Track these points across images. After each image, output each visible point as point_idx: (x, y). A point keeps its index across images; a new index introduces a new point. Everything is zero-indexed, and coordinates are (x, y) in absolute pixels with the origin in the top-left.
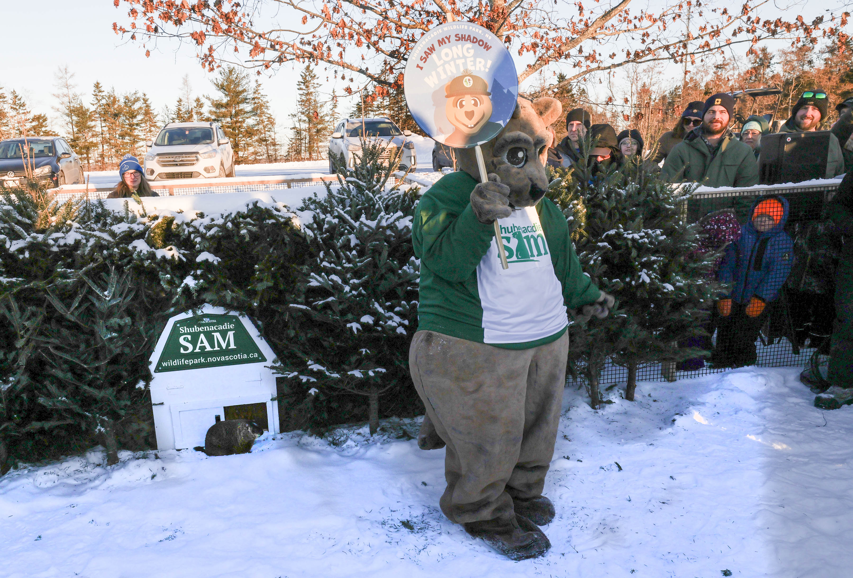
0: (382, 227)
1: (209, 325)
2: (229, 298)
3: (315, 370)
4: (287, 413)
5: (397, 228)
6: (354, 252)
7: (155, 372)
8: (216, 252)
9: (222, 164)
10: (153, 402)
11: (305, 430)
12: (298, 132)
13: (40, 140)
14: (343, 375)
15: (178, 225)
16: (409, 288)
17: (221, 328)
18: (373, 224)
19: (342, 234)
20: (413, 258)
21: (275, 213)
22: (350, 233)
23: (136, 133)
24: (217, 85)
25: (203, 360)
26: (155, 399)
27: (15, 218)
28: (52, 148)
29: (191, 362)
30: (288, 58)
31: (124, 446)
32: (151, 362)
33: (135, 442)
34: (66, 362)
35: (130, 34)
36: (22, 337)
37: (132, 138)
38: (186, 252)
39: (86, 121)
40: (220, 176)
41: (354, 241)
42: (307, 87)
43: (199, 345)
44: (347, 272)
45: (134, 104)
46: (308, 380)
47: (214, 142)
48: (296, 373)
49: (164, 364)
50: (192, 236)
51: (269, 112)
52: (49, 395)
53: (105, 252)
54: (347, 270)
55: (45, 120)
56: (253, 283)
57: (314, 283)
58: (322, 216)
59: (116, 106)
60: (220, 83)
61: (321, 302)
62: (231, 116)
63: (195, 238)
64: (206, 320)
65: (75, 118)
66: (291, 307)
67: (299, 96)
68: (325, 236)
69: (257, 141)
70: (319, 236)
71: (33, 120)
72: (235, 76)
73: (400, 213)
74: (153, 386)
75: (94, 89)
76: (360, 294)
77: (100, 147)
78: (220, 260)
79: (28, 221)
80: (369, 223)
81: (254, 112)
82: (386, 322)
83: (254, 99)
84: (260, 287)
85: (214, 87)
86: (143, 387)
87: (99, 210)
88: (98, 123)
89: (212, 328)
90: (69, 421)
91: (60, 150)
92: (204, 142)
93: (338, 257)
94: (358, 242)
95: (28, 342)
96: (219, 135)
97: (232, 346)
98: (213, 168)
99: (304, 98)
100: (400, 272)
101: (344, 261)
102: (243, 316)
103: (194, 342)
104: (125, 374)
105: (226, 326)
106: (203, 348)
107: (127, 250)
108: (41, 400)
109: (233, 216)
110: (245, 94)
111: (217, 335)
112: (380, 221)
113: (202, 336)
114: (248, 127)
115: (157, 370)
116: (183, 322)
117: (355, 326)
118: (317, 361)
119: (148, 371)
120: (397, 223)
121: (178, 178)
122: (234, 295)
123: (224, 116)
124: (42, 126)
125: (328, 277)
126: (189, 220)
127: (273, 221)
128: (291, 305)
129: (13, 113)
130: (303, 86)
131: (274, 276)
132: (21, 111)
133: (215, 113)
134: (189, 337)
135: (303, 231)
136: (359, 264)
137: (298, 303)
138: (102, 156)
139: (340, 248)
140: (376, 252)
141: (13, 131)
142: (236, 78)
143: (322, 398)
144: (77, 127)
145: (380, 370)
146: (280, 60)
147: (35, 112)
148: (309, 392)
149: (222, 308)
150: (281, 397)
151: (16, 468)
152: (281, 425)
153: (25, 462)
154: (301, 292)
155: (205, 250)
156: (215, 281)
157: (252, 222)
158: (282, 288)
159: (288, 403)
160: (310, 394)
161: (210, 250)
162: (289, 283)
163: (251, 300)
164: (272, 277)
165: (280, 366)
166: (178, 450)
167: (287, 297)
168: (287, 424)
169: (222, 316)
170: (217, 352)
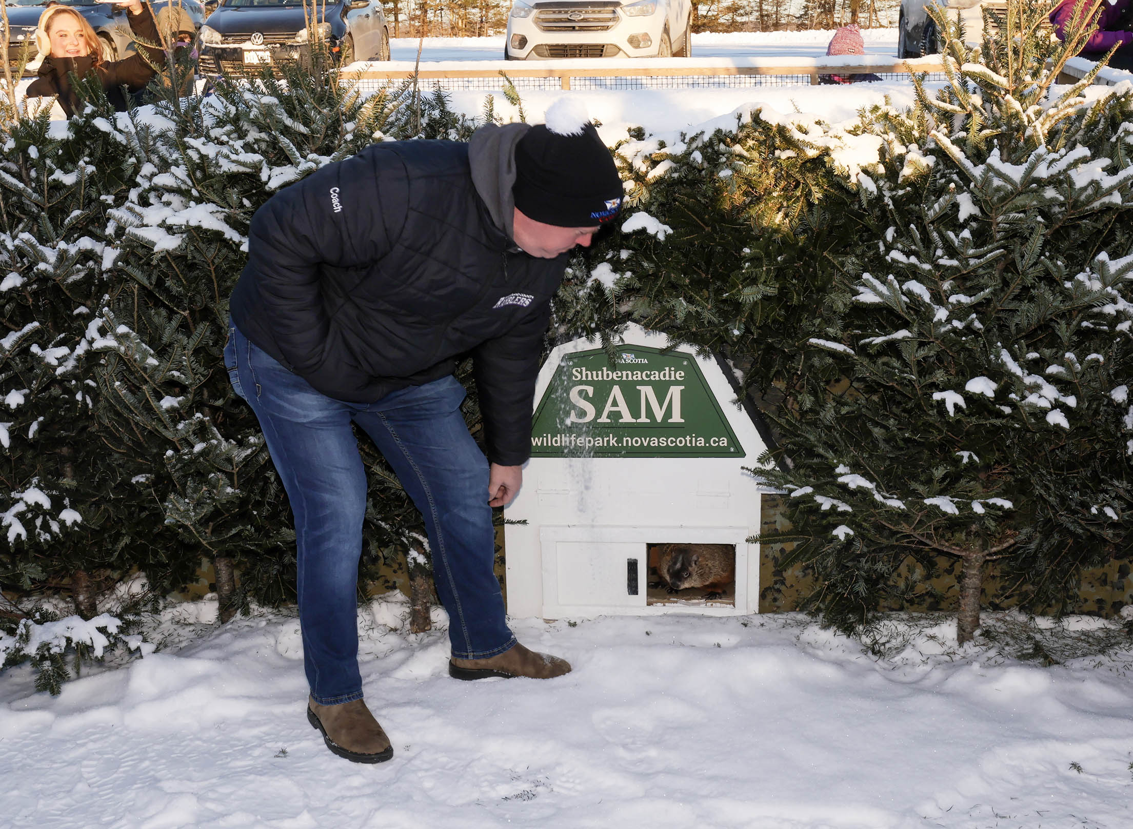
0: (1038, 181)
1: (632, 367)
2: (681, 315)
3: (852, 486)
4: (778, 573)
5: (1071, 184)
6: (966, 234)
8: (662, 212)
9: (666, 30)
10: (508, 517)
11: (813, 614)
14: (910, 505)
16: (1085, 324)
17: (656, 376)
18: (1016, 173)
19: (940, 192)
20: (1103, 256)
21: (797, 136)
22: (959, 190)
25: (613, 442)
27: (280, 121)
29: (588, 443)
40: (660, 54)
41: (967, 208)
43: (608, 408)
44: (942, 278)
46: (834, 508)
48: (809, 490)
49: (535, 441)
54: (945, 272)
56: (734, 286)
57: (867, 297)
58: (898, 149)
61: (879, 340)
64: (628, 358)
66: (811, 345)
68: (901, 192)
70: (887, 194)
73: (1082, 151)
76: (969, 329)
78: (670, 231)
79: (303, 129)
80: (1008, 169)
82: (1023, 398)
84: (750, 295)
87: (436, 114)
89: (639, 376)
93: (927, 241)
94: (975, 211)
97: (676, 418)
98: (647, 38)
100: (1068, 285)
101: (939, 252)
102: (707, 356)
103: (599, 401)
105: (667, 374)
106: (616, 415)
109: (706, 138)
111: (647, 392)
112: (1033, 167)
113: (616, 391)
116: (580, 358)
117: (952, 399)
118: (856, 468)
120: (1072, 173)
121: (574, 56)
122: (692, 308)
125: (901, 283)
127: (790, 153)
128: (813, 341)
131: (780, 274)
134: (590, 390)
135: (853, 180)
136: (972, 262)
137: (828, 338)
139: (932, 222)
140: (1015, 235)
143: (859, 547)
145: (999, 502)
148: (835, 532)
149: (664, 335)
150: (768, 536)
151: (246, 613)
152: (763, 596)
153: (262, 603)
154: (835, 312)
155: (641, 207)
156: (656, 276)
157: (745, 154)
158: (795, 301)
159: (782, 550)
160: (837, 537)
161: (653, 208)
162: (812, 292)
163: (726, 322)
164: (776, 276)
165: (773, 469)
166: (547, 621)
167: (804, 321)
168: (776, 595)
169: (663, 352)
170: (643, 426)
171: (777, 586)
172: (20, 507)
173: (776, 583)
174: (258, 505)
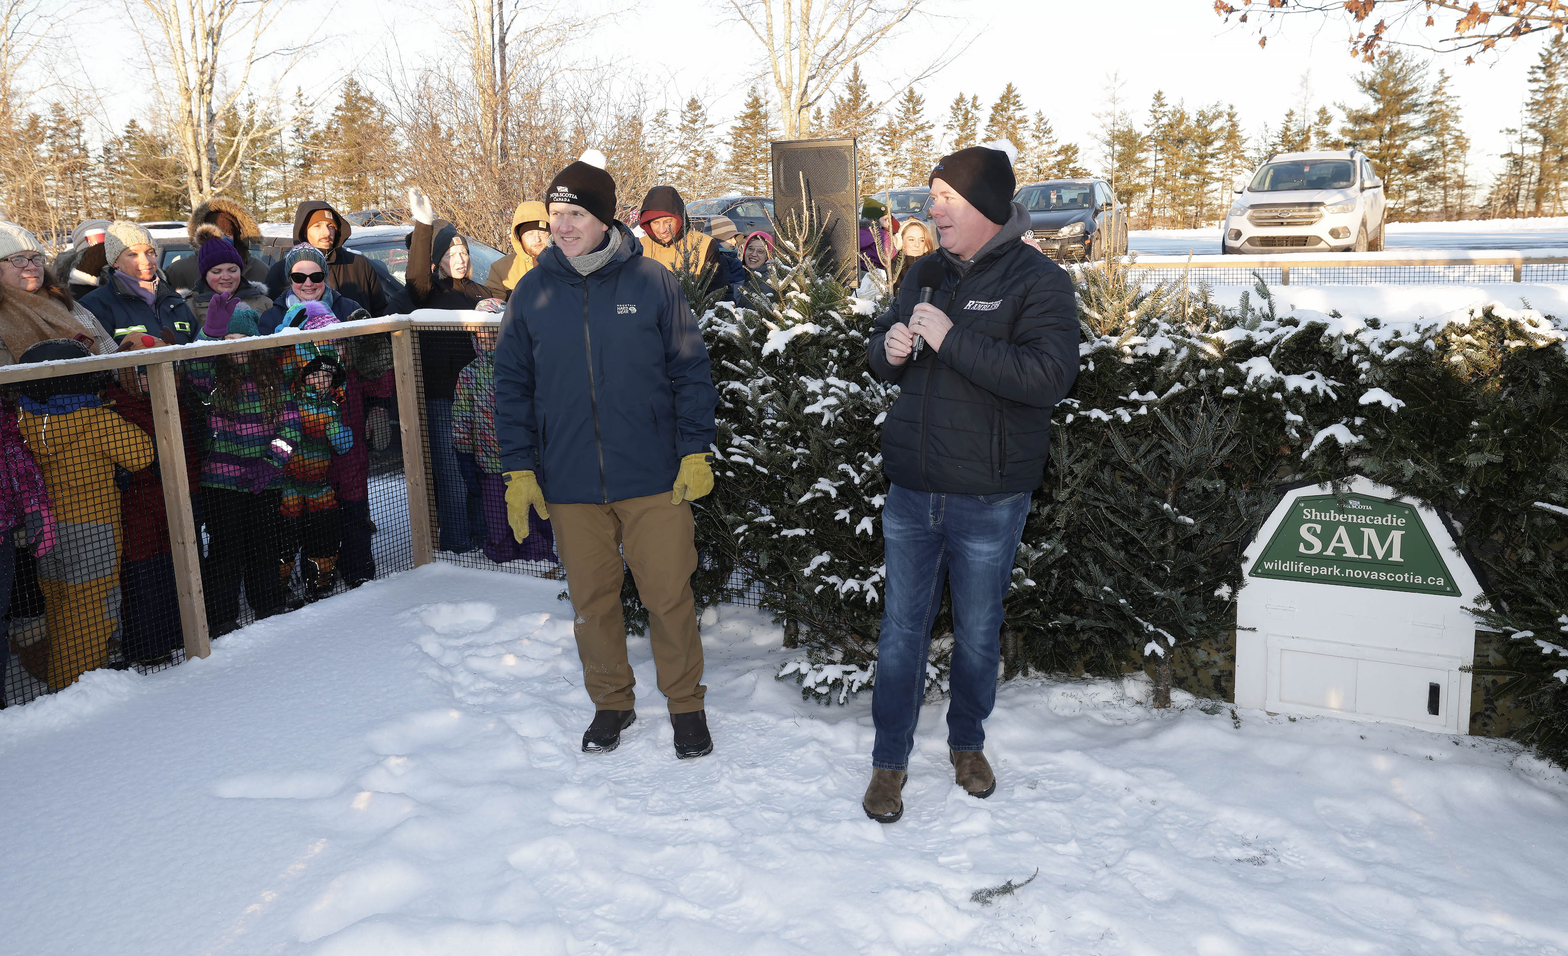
1: (1357, 512)
2: (1408, 473)
4: (1490, 701)
7: (1250, 574)
8: (1393, 389)
9: (1364, 224)
10: (1239, 622)
11: (1526, 743)
12: (1518, 162)
13: (1074, 184)
15: (1331, 339)
17: (1378, 521)
21: (1529, 329)
23: (1209, 168)
24: (1362, 84)
25: (1336, 572)
26: (1242, 619)
28: (1089, 196)
29: (1314, 570)
30: (1533, 27)
31: (1181, 683)
32: (1246, 559)
33: (1199, 681)
34: (1120, 533)
35: (1238, 15)
36: (1066, 486)
37: (1201, 177)
38: (1338, 384)
39: (1134, 153)
40: (1359, 247)
42: (1551, 75)
43: (1334, 544)
45: (1212, 122)
46: (1555, 653)
47: (1353, 184)
48: (1530, 634)
49: (1268, 565)
50: (1355, 358)
51: (1458, 127)
52: (1088, 579)
53: (1203, 372)
55: (1076, 152)
56: (1460, 452)
59: (1182, 127)
60: (1368, 79)
62: (1380, 138)
63: (1359, 361)
64: (1354, 504)
65: (1118, 148)
66: (1537, 508)
67: (1530, 95)
69: (1426, 179)
71: (1059, 153)
72: (1399, 65)
74: (1243, 598)
75: (1153, 101)
77: (1150, 192)
78: (1403, 404)
81: (1428, 128)
83: (1431, 104)
84: (1474, 460)
85: (1357, 88)
86: (1226, 598)
87: (1201, 305)
88: (1151, 155)
89: (1362, 519)
90: (1112, 625)
91: (1100, 200)
92: (1336, 184)
95: (1072, 494)
96: (1365, 173)
97: (1396, 557)
98: (1347, 230)
99: (1539, 97)
102: (1429, 509)
103: (1326, 537)
104: (1203, 569)
105: (1389, 520)
106: (1340, 551)
107: (1237, 371)
108: (1079, 585)
109: (1439, 329)
110: (1415, 96)
111: (1370, 534)
113: (1342, 530)
114: (1413, 156)
115: (1254, 573)
116: (1312, 501)
119: (1240, 571)
121: (1281, 245)
122: (1419, 469)
123: (1368, 137)
124: (1070, 161)
126: (1352, 332)
127: (1520, 343)
128: (1538, 504)
129: (1034, 143)
130: (1540, 75)
131: (1505, 444)
132: (1045, 140)
133: (1352, 131)
134: (1318, 528)
137: (1553, 503)
138: (1150, 206)
141: (1030, 170)
142: (1401, 70)
144: (1119, 161)
146: (1517, 32)
147: (1063, 142)
148: (1556, 675)
149: (1390, 489)
150: (1482, 667)
151: (1025, 674)
152: (1473, 719)
153: (1038, 669)
154: (1559, 480)
155: (1375, 384)
156: (1386, 440)
157: (1476, 342)
158: (1519, 468)
159: (1494, 682)
160: (1558, 679)
161: (1385, 384)
162: (1535, 460)
163: (1451, 480)
164: (1501, 447)
165: (1489, 610)
166: (1269, 714)
167: (1527, 485)
168: (1486, 721)
169: (1387, 501)
170: (1364, 561)
171: (1488, 713)
172: (876, 578)
173: (1486, 709)
174: (1044, 594)
